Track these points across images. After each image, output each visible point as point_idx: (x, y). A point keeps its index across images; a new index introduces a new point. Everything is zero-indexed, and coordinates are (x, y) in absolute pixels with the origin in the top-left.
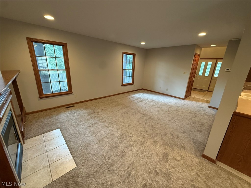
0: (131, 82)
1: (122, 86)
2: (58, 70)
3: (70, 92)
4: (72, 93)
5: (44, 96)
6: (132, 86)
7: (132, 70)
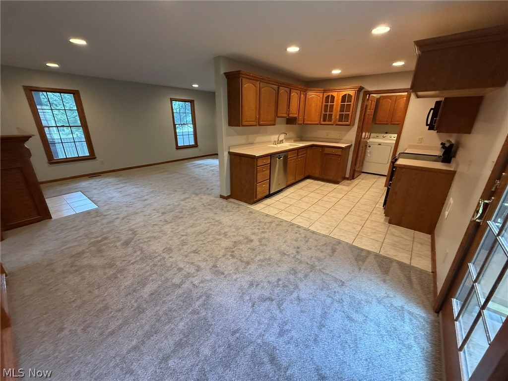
0: (192, 143)
1: (177, 149)
2: (71, 127)
3: (92, 156)
4: (95, 158)
5: (55, 161)
6: (195, 149)
7: (193, 124)
